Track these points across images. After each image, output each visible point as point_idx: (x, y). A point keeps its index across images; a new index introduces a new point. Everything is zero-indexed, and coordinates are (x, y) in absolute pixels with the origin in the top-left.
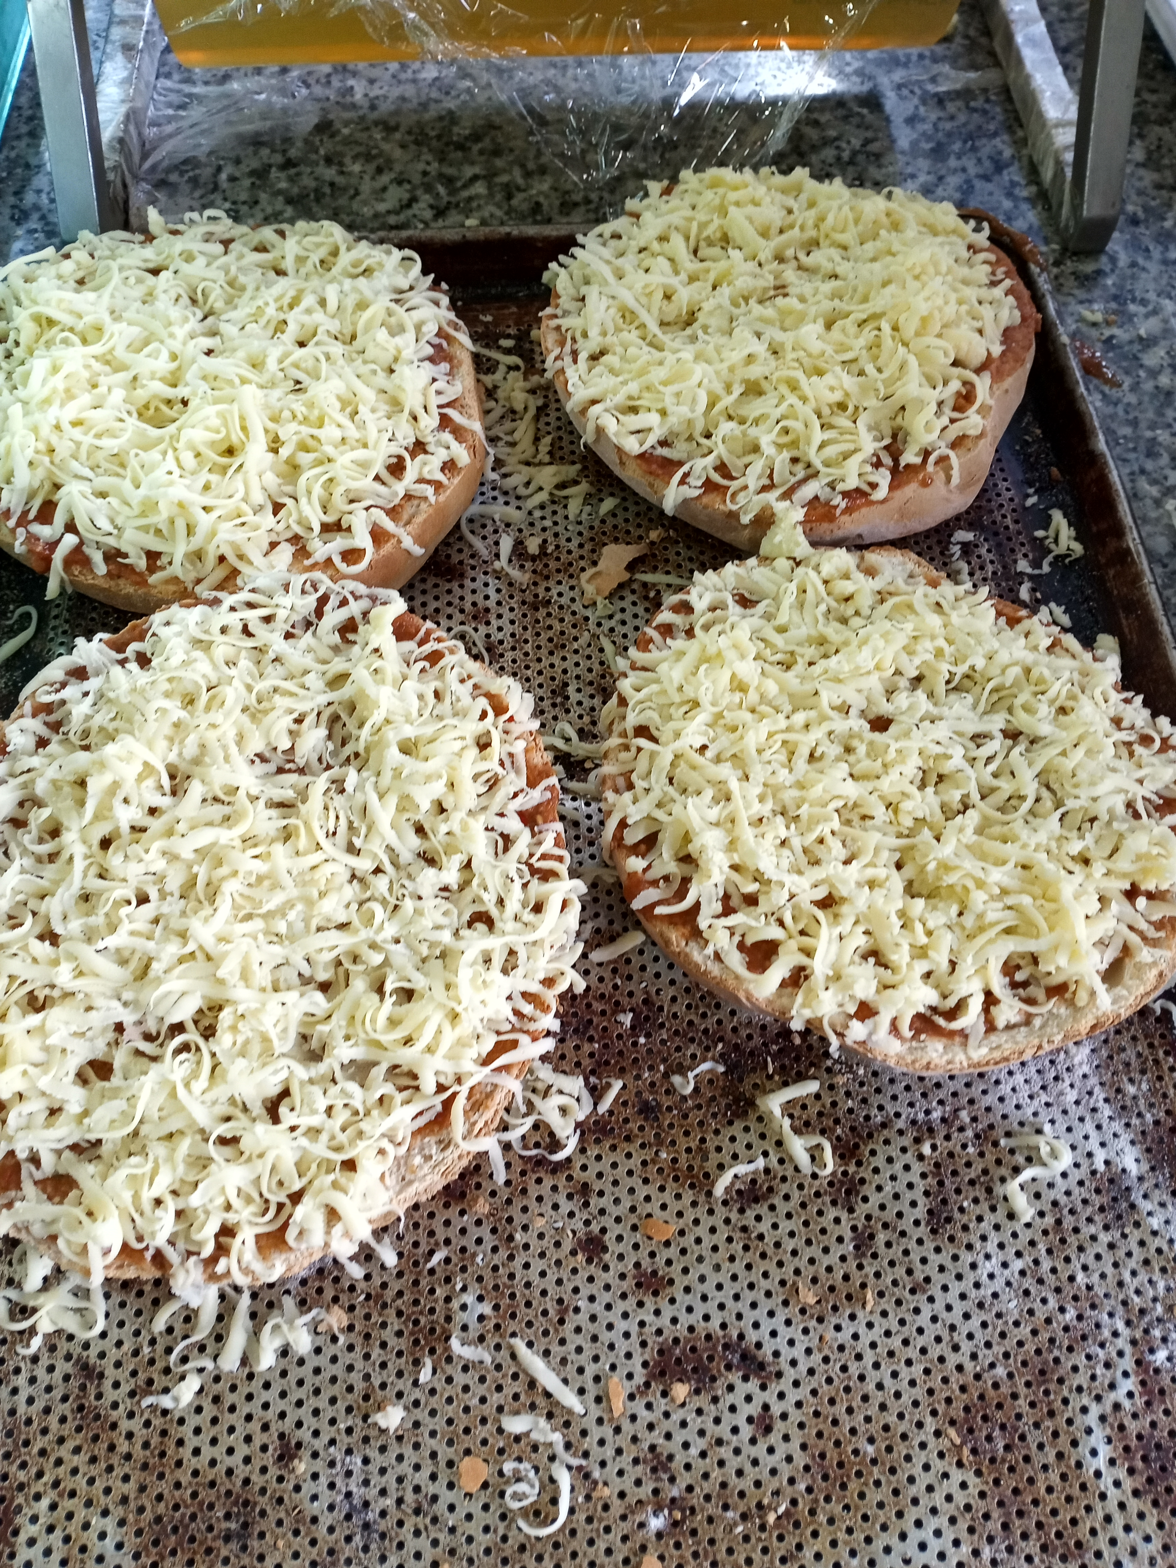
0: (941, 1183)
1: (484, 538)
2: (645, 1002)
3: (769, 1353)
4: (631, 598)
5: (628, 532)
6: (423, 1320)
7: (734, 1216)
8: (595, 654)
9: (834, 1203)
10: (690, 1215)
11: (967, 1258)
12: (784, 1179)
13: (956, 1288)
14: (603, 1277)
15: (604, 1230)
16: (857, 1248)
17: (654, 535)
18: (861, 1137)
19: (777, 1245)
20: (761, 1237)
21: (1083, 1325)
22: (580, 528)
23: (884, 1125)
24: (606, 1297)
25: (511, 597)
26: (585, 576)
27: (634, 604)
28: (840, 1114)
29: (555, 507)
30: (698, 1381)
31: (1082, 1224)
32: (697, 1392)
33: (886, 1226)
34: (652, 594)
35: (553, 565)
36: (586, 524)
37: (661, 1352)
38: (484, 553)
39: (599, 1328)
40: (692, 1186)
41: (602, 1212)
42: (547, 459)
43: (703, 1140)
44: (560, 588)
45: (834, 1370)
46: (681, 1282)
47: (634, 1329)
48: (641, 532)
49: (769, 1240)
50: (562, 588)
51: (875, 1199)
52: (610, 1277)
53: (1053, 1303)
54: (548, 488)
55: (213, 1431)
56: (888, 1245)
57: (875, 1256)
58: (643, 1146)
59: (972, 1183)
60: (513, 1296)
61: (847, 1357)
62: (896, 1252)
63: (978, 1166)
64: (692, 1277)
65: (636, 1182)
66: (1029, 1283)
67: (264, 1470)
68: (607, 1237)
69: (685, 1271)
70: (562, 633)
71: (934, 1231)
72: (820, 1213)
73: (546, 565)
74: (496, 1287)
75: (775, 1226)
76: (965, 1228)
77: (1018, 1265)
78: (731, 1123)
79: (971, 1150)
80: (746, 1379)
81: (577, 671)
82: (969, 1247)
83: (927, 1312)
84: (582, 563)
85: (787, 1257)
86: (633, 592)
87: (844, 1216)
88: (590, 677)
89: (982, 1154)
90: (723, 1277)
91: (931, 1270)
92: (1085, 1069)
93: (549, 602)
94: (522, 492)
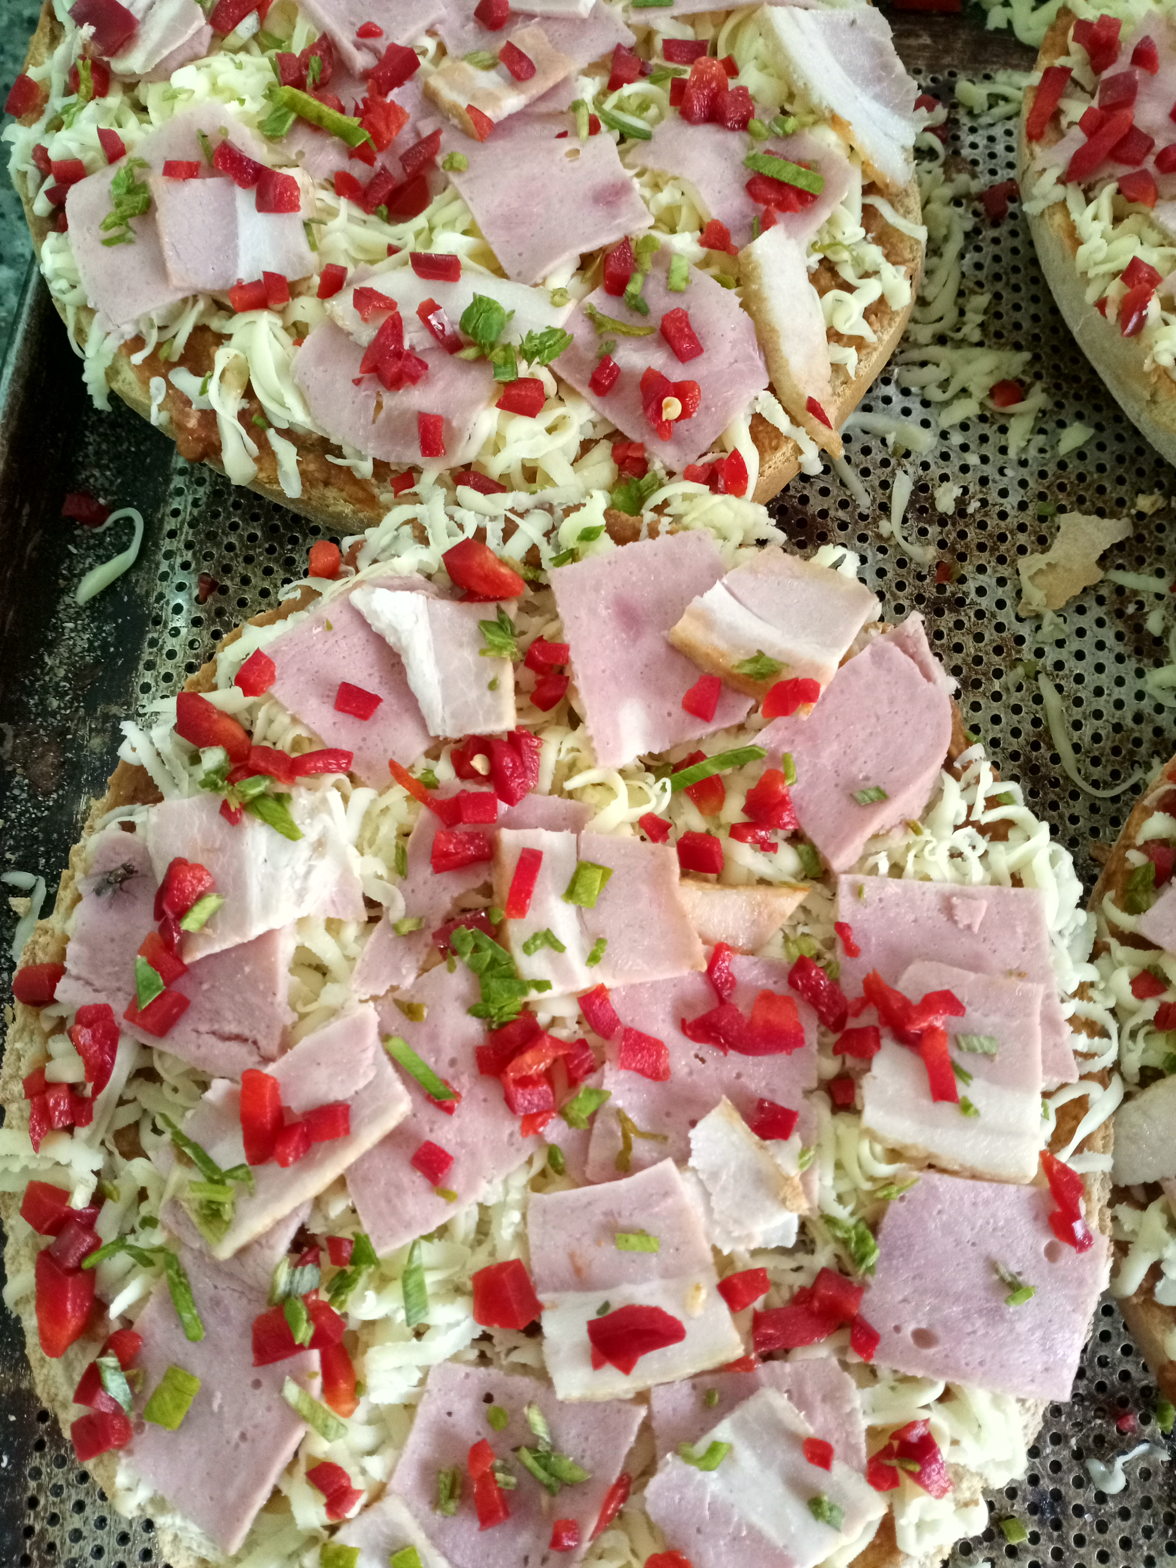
1: (865, 472)
4: (1097, 612)
5: (1102, 491)
8: (1028, 706)
17: (1145, 503)
22: (1024, 473)
25: (901, 586)
26: (1023, 563)
29: (985, 429)
34: (1131, 609)
35: (973, 534)
36: (1034, 467)
38: (865, 502)
42: (976, 336)
44: (982, 580)
48: (1122, 491)
50: (987, 580)
54: (979, 392)
70: (978, 660)
73: (962, 535)
84: (1022, 539)
86: (1102, 602)
88: (1014, 744)
93: (961, 602)
94: (935, 394)
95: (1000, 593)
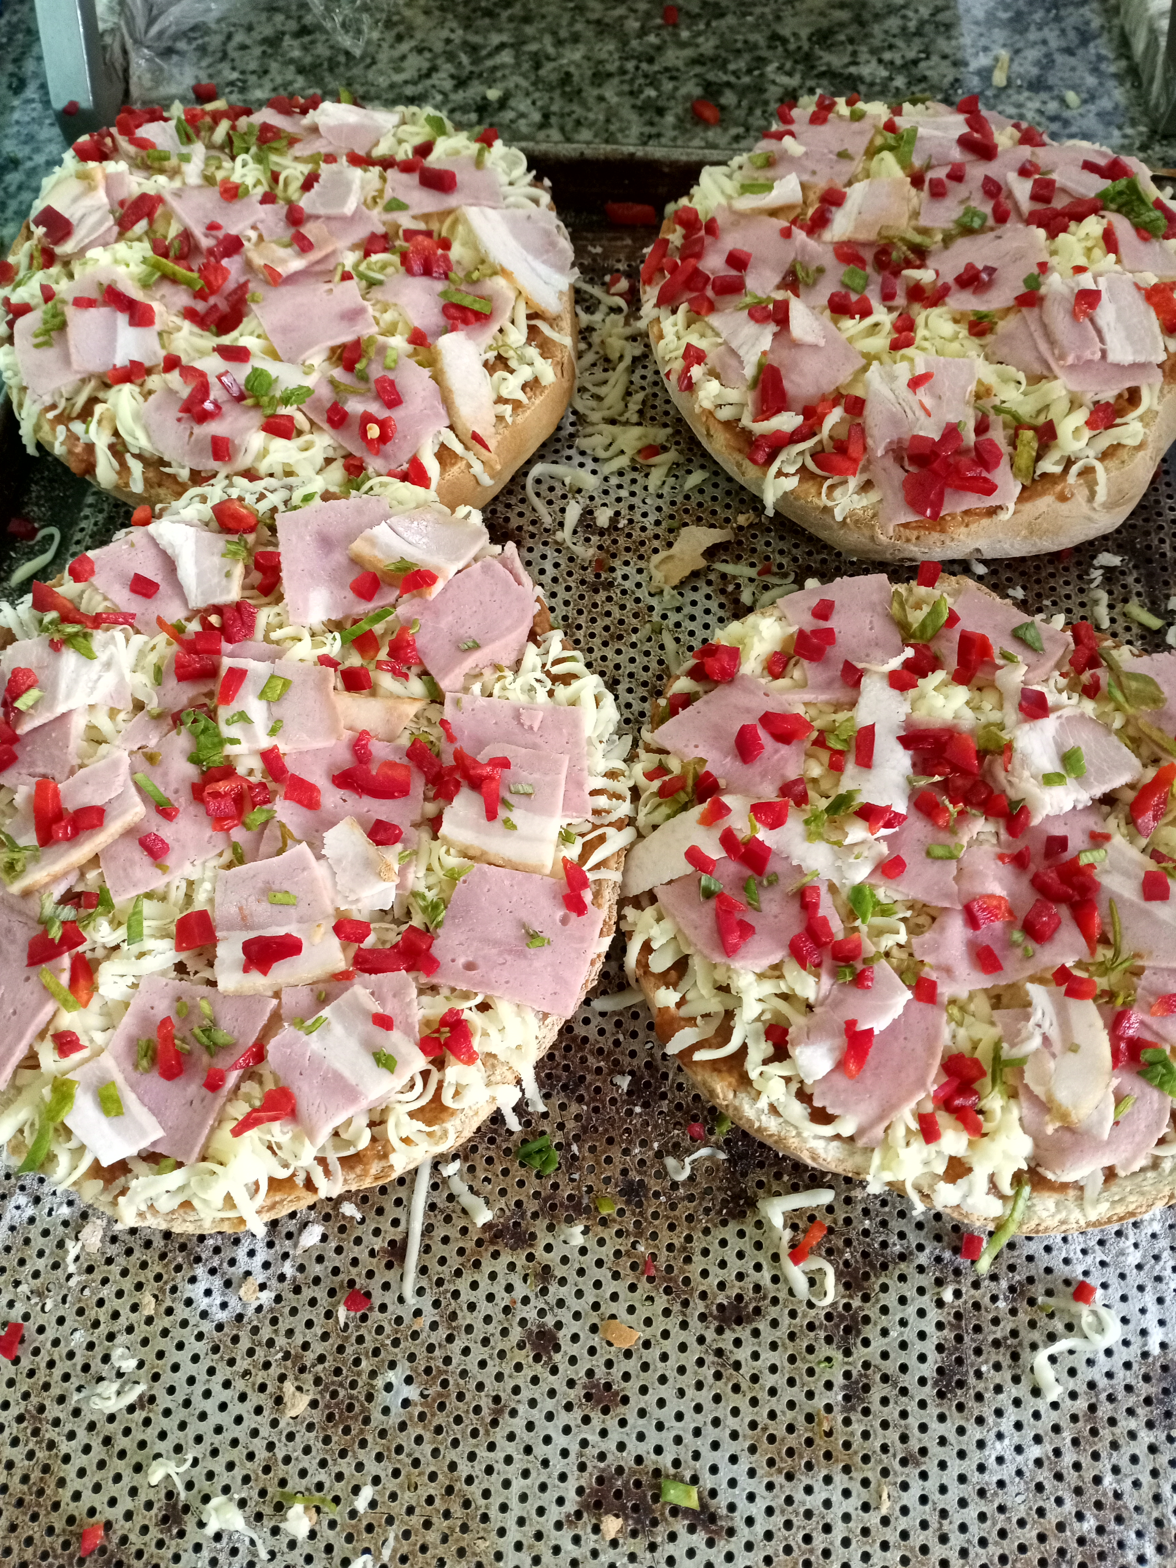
0: (959, 1339)
1: (550, 503)
2: (648, 1065)
3: (724, 1504)
4: (705, 590)
5: (714, 513)
6: (342, 1393)
7: (710, 1335)
8: (655, 652)
9: (829, 1340)
10: (660, 1324)
11: (975, 1433)
12: (775, 1301)
13: (956, 1467)
14: (549, 1381)
15: (559, 1325)
16: (847, 1398)
17: (742, 520)
18: (872, 1266)
19: (755, 1379)
20: (737, 1366)
21: (1102, 1540)
22: (660, 502)
23: (902, 1257)
24: (548, 1405)
25: (570, 574)
26: (656, 559)
27: (708, 597)
28: (853, 1235)
29: (635, 475)
30: (637, 1521)
31: (1121, 1416)
32: (634, 1534)
33: (885, 1378)
34: (730, 588)
35: (622, 541)
36: (667, 498)
37: (600, 1480)
38: (547, 521)
39: (535, 1439)
40: (668, 1291)
41: (561, 1303)
42: (635, 418)
43: (689, 1239)
44: (627, 570)
45: (796, 1538)
46: (637, 1401)
47: (574, 1448)
48: (728, 513)
49: (746, 1371)
50: (630, 570)
51: (878, 1344)
52: (557, 1382)
53: (1070, 1506)
54: (630, 452)
55: (98, 1476)
56: (885, 1401)
57: (866, 1412)
58: (619, 1233)
59: (996, 1344)
60: (445, 1384)
61: (813, 1526)
62: (891, 1412)
63: (1007, 1325)
64: (651, 1399)
65: (604, 1274)
66: (1044, 1476)
67: (145, 1530)
68: (560, 1334)
69: (644, 1390)
70: (621, 622)
71: (941, 1395)
72: (810, 1349)
73: (615, 542)
74: (428, 1371)
75: (756, 1356)
76: (979, 1397)
77: (1035, 1452)
78: (724, 1223)
79: (1001, 1304)
80: (692, 1529)
81: (631, 668)
82: (980, 1421)
83: (917, 1488)
84: (656, 544)
85: (763, 1396)
86: (709, 583)
87: (838, 1356)
88: (644, 676)
89: (1013, 1312)
90: (686, 1406)
91: (930, 1441)
92: (1156, 1227)
93: (611, 584)
94: (601, 454)
95: (638, 578)
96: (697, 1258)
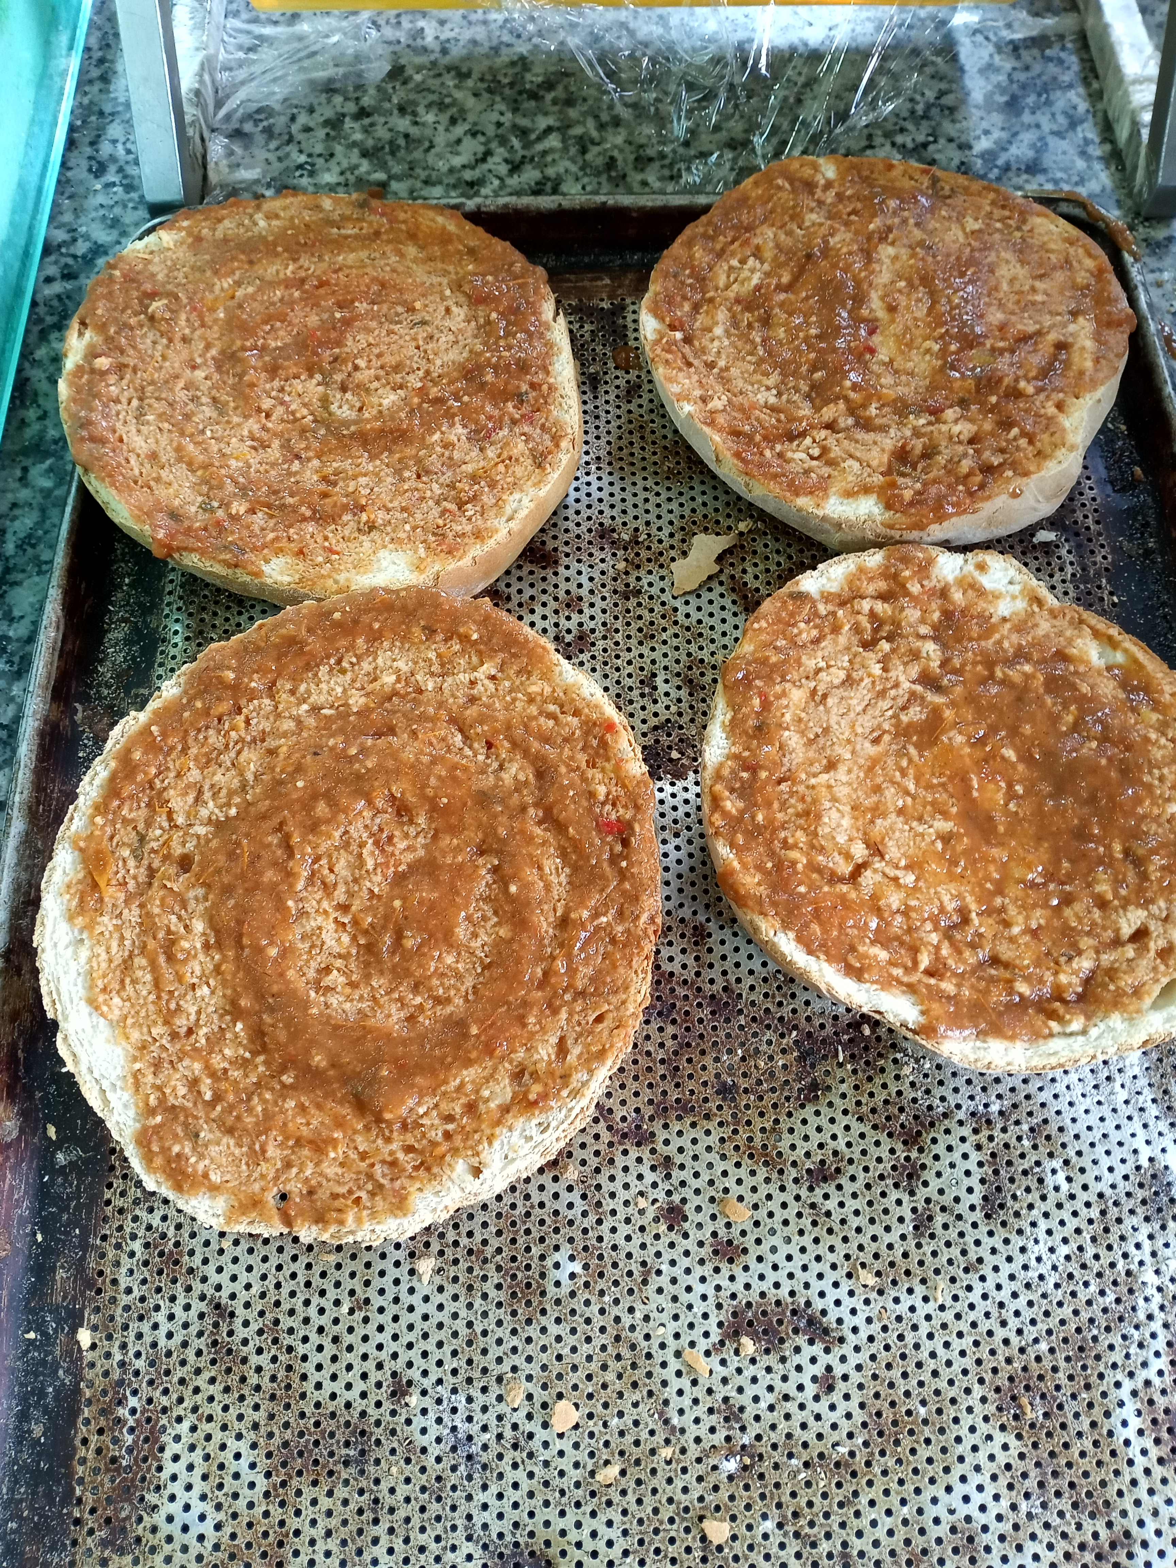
0: (996, 1172)
1: (577, 524)
2: (725, 989)
3: (833, 1320)
4: (719, 589)
5: (717, 522)
6: (520, 1275)
7: (804, 1193)
9: (896, 1186)
10: (763, 1190)
11: (1017, 1242)
12: (851, 1161)
13: (1006, 1269)
14: (683, 1244)
15: (684, 1201)
16: (916, 1228)
17: (742, 526)
18: (923, 1125)
19: (843, 1222)
20: (828, 1214)
21: (1121, 1308)
22: (671, 517)
23: (945, 1115)
24: (685, 1262)
25: (603, 586)
26: (674, 566)
27: (722, 596)
28: (905, 1103)
30: (769, 1342)
31: (1125, 1215)
32: (767, 1351)
33: (943, 1209)
35: (644, 554)
37: (735, 1314)
39: (678, 1290)
40: (766, 1164)
41: (683, 1184)
43: (777, 1121)
44: (651, 578)
45: (892, 1338)
46: (754, 1251)
47: (711, 1293)
48: (730, 522)
49: (836, 1217)
50: (654, 578)
51: (935, 1184)
52: (690, 1244)
53: (1094, 1286)
55: (333, 1368)
56: (946, 1226)
57: (932, 1236)
58: (721, 1124)
59: (1025, 1173)
60: (601, 1257)
61: (904, 1327)
62: (952, 1234)
63: (1032, 1157)
64: (765, 1248)
65: (714, 1157)
66: (1073, 1267)
67: (379, 1404)
68: (686, 1207)
69: (758, 1241)
70: (652, 623)
71: (988, 1216)
72: (883, 1194)
73: (638, 554)
74: (586, 1249)
75: (841, 1205)
76: (1017, 1214)
77: (1064, 1250)
78: (803, 1106)
79: (1025, 1142)
80: (811, 1342)
81: (665, 662)
82: (1020, 1232)
83: (979, 1289)
84: (673, 553)
85: (852, 1234)
86: (721, 583)
87: (905, 1198)
88: (677, 668)
89: (1035, 1147)
90: (793, 1249)
91: (984, 1252)
92: (1136, 1071)
93: (639, 592)
95: (662, 584)
96: (786, 1135)
